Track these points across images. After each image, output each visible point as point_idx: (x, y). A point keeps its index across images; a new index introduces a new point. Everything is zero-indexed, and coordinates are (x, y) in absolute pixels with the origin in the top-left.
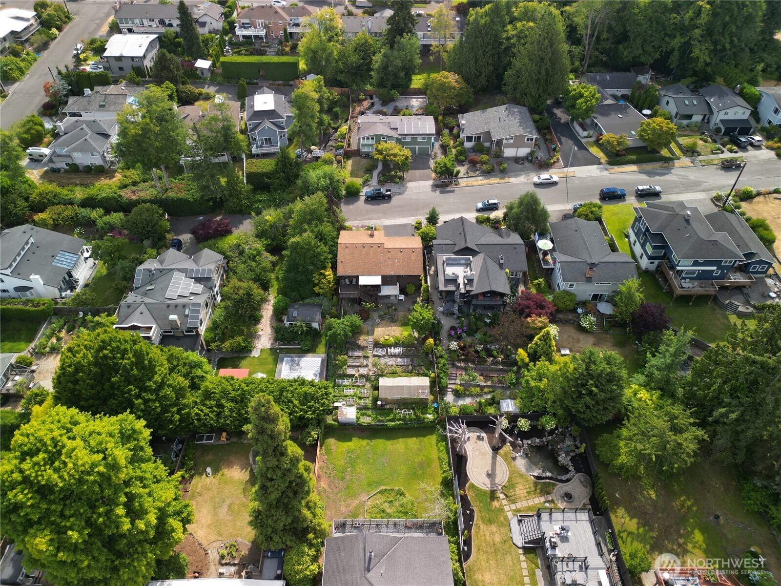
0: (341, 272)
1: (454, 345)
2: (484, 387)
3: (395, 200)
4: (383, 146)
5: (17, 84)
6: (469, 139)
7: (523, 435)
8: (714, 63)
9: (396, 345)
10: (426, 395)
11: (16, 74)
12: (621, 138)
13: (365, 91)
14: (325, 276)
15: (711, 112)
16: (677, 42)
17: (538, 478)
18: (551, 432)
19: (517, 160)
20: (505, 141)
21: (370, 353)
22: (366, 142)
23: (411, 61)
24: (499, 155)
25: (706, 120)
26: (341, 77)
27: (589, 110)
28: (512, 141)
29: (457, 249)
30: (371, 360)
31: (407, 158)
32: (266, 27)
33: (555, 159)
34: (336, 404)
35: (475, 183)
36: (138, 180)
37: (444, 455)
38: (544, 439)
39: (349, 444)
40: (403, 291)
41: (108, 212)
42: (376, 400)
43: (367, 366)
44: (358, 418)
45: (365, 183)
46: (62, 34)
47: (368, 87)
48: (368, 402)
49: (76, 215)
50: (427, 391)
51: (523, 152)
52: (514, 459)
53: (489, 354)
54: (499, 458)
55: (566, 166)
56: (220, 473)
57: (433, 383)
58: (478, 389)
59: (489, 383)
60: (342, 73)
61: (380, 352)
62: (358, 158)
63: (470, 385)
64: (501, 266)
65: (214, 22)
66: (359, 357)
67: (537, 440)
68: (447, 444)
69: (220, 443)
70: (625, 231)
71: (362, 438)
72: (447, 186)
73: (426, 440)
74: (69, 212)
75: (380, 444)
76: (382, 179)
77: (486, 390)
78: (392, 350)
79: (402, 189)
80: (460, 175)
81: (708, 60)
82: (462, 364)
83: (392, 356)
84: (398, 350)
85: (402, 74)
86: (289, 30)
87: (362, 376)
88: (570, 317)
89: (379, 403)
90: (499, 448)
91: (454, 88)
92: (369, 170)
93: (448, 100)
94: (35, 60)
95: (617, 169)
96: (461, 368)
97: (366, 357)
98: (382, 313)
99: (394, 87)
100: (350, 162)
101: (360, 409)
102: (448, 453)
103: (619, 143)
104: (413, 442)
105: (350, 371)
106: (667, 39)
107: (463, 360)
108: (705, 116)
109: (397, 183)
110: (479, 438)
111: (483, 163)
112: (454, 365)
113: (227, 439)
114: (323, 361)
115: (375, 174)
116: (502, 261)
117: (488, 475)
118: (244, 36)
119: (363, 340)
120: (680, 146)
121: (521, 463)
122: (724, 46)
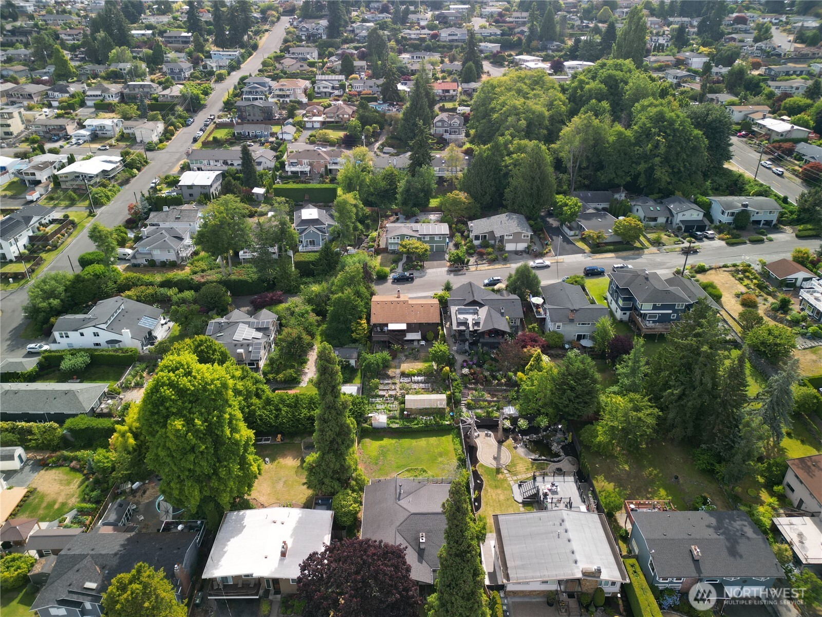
0: (374, 320)
1: (466, 371)
2: (491, 401)
3: (416, 281)
4: (406, 241)
5: (104, 208)
6: (477, 238)
7: (524, 432)
8: (673, 182)
9: (419, 375)
10: (444, 404)
11: (104, 200)
12: (600, 233)
13: (391, 210)
14: (361, 324)
15: (672, 215)
16: (642, 167)
17: (534, 460)
18: (546, 429)
19: (516, 253)
20: (506, 238)
21: (397, 381)
22: (392, 241)
23: (429, 185)
24: (502, 249)
25: (669, 222)
26: (371, 199)
27: (574, 214)
28: (511, 237)
29: (466, 302)
30: (398, 386)
31: (426, 250)
32: (311, 164)
33: (547, 250)
34: (370, 415)
35: (483, 268)
36: (206, 268)
37: (459, 447)
38: (540, 435)
39: (381, 442)
40: (424, 338)
41: (181, 291)
42: (402, 410)
43: (395, 389)
44: (388, 424)
45: (392, 271)
46: (140, 173)
47: (394, 207)
48: (397, 413)
49: (156, 294)
50: (445, 403)
51: (522, 246)
52: (515, 448)
53: (495, 378)
54: (503, 448)
55: (556, 255)
56: (277, 461)
57: (449, 398)
58: (486, 403)
59: (495, 399)
60: (372, 195)
61: (406, 380)
62: (386, 254)
63: (480, 400)
64: (502, 314)
65: (268, 162)
66: (389, 384)
67: (535, 436)
68: (461, 440)
69: (275, 443)
70: (604, 295)
71: (392, 438)
72: (460, 270)
73: (444, 438)
74: (150, 290)
75: (406, 442)
76: (406, 267)
77: (493, 404)
78: (416, 378)
79: (423, 274)
80: (470, 263)
81: (669, 180)
82: (473, 386)
83: (415, 382)
84: (420, 378)
85: (422, 195)
86: (329, 167)
87: (391, 396)
88: (560, 352)
89: (405, 413)
90: (503, 441)
91: (464, 203)
92: (396, 262)
93: (459, 212)
94: (119, 191)
95: (598, 256)
96: (472, 389)
97: (394, 384)
98: (407, 353)
99: (415, 205)
100: (379, 257)
101: (389, 418)
102: (462, 445)
103: (598, 237)
104: (433, 440)
105: (381, 393)
106: (634, 165)
107: (474, 383)
108: (668, 218)
109: (419, 270)
110: (487, 435)
111: (489, 254)
112: (466, 387)
113: (282, 440)
114: (358, 389)
115: (400, 264)
116: (503, 311)
117: (495, 458)
118: (292, 172)
119: (391, 372)
120: (648, 240)
121: (521, 451)
122: (679, 169)
